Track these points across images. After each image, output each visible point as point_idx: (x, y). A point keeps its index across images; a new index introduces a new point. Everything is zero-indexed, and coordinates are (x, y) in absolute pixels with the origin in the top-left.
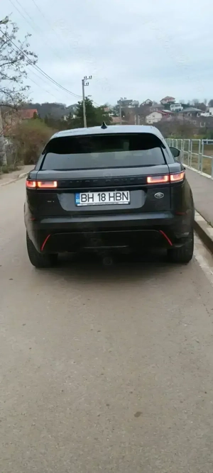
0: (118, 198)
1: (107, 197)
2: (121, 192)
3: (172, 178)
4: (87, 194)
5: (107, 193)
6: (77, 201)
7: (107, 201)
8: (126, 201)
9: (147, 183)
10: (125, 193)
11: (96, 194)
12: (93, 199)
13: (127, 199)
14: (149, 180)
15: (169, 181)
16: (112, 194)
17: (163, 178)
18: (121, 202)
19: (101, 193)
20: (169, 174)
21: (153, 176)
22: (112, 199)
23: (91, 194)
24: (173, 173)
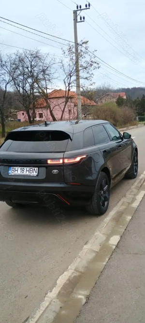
0: (31, 172)
1: (25, 171)
2: (33, 168)
3: (66, 161)
4: (15, 168)
5: (25, 168)
6: (9, 172)
7: (25, 173)
8: (35, 174)
9: (48, 164)
10: (36, 169)
11: (19, 168)
12: (17, 171)
13: (36, 172)
14: (49, 162)
15: (63, 162)
16: (28, 169)
17: (59, 161)
18: (32, 174)
19: (22, 168)
20: (63, 159)
21: (52, 159)
22: (27, 172)
23: (17, 168)
24: (66, 158)
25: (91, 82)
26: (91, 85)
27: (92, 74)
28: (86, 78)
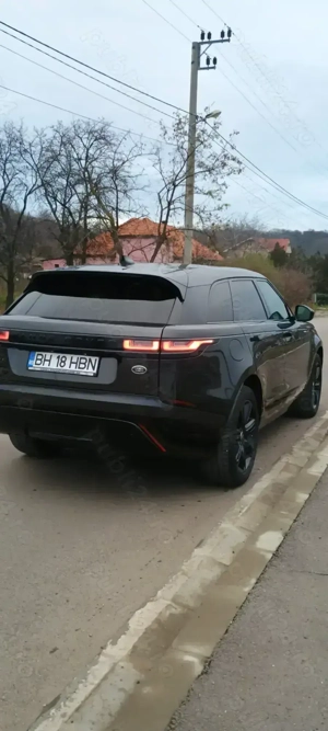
0: (82, 366)
1: (68, 362)
2: (88, 358)
3: (167, 346)
4: (44, 354)
5: (69, 356)
6: (30, 363)
7: (66, 367)
8: (91, 371)
9: (123, 349)
10: (93, 359)
11: (55, 356)
12: (49, 363)
13: (93, 368)
14: (127, 345)
15: (160, 349)
16: (75, 358)
17: (152, 345)
18: (83, 372)
19: (61, 355)
20: (161, 340)
21: (134, 339)
22: (73, 366)
23: (48, 355)
24: (167, 339)
25: (221, 203)
26: (220, 209)
27: (224, 184)
28: (210, 193)
